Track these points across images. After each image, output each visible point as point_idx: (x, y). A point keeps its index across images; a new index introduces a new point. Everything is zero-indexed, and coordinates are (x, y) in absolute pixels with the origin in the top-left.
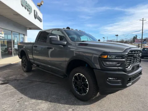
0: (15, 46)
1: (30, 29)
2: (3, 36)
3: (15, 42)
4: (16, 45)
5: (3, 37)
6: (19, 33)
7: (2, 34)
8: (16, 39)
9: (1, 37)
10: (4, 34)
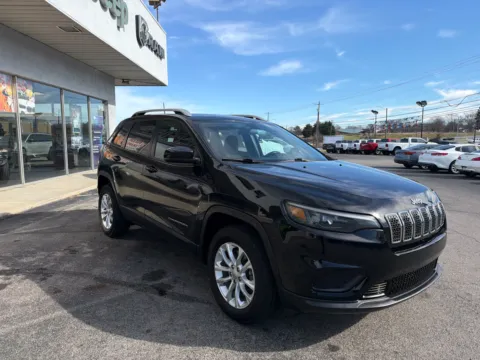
0: (74, 139)
1: (126, 82)
2: (31, 104)
3: (75, 126)
4: (77, 135)
5: (29, 109)
6: (88, 97)
7: (27, 99)
8: (78, 115)
9: (24, 107)
10: (33, 99)
